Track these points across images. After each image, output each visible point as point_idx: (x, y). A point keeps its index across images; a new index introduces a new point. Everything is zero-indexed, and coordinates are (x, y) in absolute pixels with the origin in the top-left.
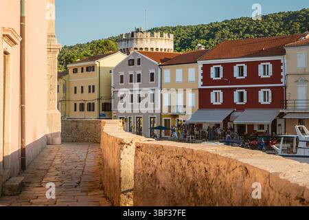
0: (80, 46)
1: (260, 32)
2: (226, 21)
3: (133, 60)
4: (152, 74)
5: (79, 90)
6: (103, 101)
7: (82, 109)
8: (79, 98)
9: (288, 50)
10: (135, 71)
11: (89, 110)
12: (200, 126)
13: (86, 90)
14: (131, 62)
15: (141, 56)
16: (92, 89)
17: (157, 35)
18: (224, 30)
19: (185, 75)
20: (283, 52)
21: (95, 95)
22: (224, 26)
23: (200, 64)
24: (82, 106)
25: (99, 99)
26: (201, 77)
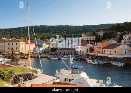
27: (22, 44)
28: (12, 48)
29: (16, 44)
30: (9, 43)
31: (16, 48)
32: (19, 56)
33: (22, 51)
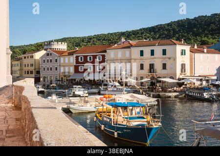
0: (31, 45)
1: (110, 40)
2: (95, 35)
3: (48, 54)
4: (56, 60)
5: (27, 65)
6: (36, 70)
7: (28, 73)
8: (27, 69)
9: (107, 51)
10: (49, 58)
11: (31, 73)
12: (75, 80)
13: (30, 65)
14: (48, 55)
15: (51, 52)
16: (32, 65)
17: (60, 43)
18: (94, 39)
19: (69, 60)
20: (105, 51)
21: (33, 68)
22: (94, 38)
23: (75, 55)
24: (28, 72)
25: (35, 69)
26: (75, 61)
27: (183, 53)
28: (152, 66)
29: (164, 52)
30: (142, 49)
31: (164, 66)
32: (175, 91)
33: (181, 77)
